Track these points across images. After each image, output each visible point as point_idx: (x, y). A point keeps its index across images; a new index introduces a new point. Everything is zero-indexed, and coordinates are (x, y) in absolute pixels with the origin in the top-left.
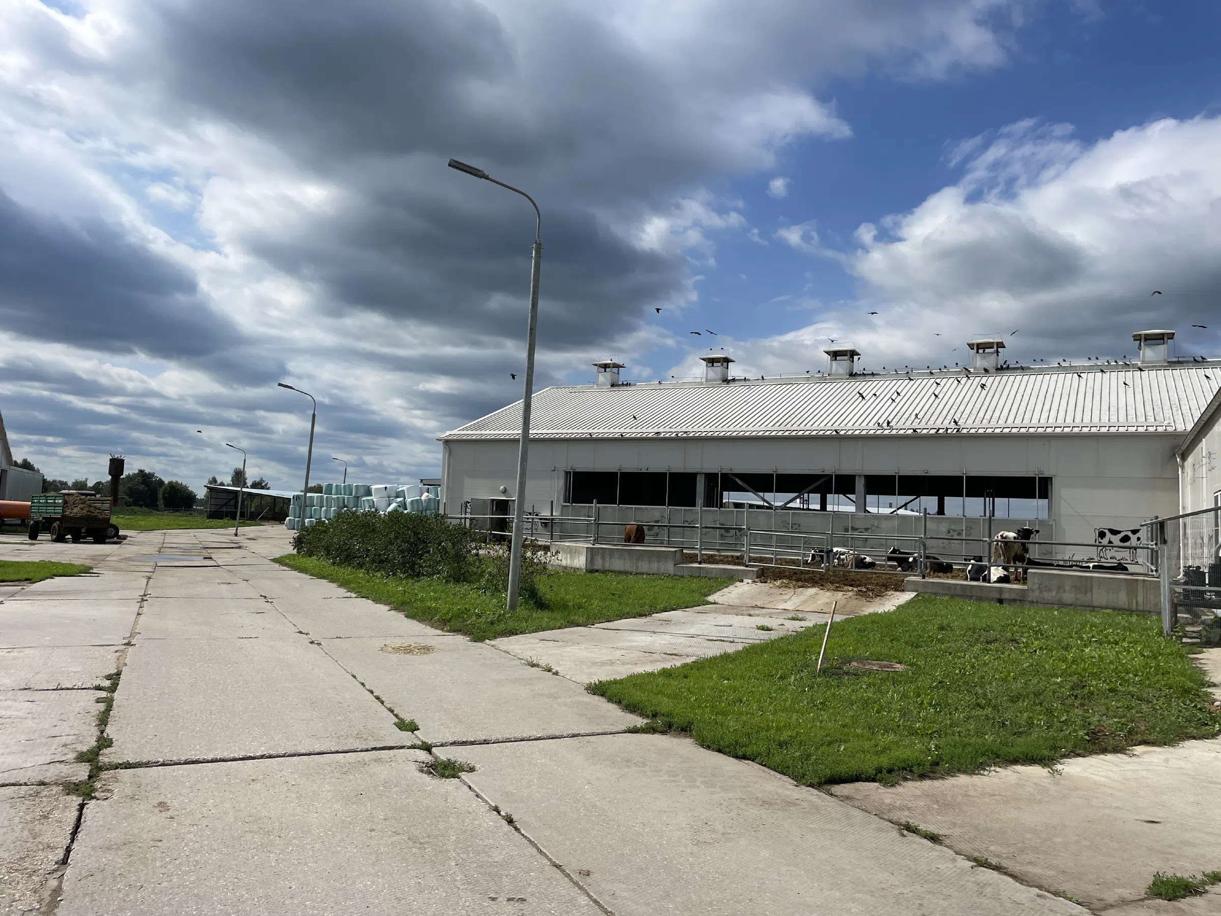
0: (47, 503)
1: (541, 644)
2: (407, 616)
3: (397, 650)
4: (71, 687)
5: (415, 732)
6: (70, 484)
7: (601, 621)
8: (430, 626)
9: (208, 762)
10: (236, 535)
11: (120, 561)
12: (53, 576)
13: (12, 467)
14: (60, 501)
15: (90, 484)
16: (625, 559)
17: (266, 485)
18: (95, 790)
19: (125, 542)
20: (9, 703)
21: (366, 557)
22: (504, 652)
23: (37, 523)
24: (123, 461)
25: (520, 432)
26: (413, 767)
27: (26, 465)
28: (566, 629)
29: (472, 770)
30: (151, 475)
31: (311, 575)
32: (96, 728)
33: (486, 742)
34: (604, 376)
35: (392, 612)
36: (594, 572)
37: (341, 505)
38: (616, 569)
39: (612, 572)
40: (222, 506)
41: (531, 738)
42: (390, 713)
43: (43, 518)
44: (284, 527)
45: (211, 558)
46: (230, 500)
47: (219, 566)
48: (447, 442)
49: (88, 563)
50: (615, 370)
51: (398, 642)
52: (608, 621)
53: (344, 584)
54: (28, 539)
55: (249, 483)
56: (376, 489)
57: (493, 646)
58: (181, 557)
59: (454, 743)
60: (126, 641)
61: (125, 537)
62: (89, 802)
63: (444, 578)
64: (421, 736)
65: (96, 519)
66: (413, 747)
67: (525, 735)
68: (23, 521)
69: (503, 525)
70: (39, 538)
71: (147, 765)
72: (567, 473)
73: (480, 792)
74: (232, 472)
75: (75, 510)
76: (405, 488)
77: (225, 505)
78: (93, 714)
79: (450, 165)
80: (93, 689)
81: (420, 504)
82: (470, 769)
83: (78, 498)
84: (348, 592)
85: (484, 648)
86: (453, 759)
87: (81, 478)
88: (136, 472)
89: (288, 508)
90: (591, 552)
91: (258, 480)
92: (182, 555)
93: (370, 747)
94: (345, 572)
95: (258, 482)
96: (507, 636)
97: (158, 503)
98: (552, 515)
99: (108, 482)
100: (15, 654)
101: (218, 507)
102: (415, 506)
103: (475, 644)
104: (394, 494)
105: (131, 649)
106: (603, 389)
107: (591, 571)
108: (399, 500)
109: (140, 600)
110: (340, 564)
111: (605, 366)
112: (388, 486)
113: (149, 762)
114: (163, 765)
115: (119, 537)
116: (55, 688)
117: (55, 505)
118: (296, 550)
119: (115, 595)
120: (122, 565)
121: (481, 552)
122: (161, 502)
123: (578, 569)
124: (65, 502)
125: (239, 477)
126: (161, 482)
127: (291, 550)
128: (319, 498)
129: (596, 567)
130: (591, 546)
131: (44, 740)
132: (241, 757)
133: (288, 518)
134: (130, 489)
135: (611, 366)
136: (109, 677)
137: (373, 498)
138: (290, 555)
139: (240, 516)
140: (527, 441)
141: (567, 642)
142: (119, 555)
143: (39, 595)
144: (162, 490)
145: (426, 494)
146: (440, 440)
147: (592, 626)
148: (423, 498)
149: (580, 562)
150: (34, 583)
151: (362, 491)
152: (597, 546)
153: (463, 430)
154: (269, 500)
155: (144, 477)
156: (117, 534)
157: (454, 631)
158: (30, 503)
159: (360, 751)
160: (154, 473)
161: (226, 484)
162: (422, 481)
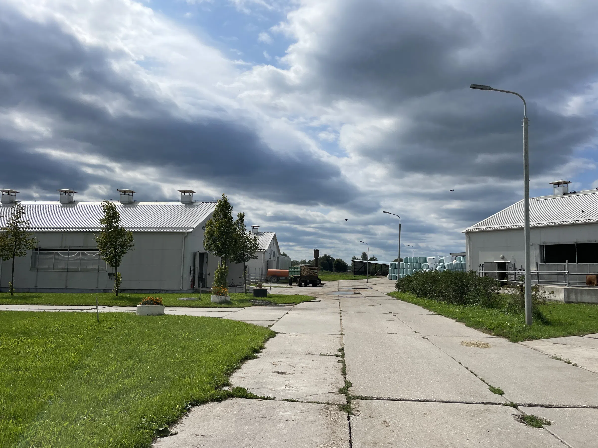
0: (295, 270)
1: (555, 346)
2: (466, 326)
3: (470, 344)
4: (326, 354)
5: (503, 395)
6: (300, 262)
7: (588, 333)
8: (482, 332)
9: (398, 400)
10: (367, 282)
11: (324, 294)
12: (303, 301)
13: (280, 256)
14: (299, 269)
15: (307, 261)
16: (592, 295)
17: (376, 259)
18: (352, 410)
19: (324, 286)
20: (303, 360)
21: (434, 294)
22: (534, 349)
23: (291, 278)
24: (319, 251)
25: (524, 224)
26: (512, 418)
27: (284, 255)
28: (567, 337)
29: (549, 424)
30: (329, 257)
31: (408, 302)
32: (342, 376)
33: (550, 406)
34: (558, 189)
35: (457, 323)
36: (571, 303)
37: (413, 268)
38: (586, 301)
39: (583, 303)
40: (359, 269)
41: (579, 406)
42: (483, 382)
43: (293, 276)
44: (387, 278)
45: (360, 293)
46: (363, 266)
47: (364, 297)
48: (468, 233)
49: (313, 295)
50: (565, 185)
51: (469, 340)
52: (593, 333)
53: (426, 307)
54: (288, 285)
55: (369, 259)
56: (429, 259)
57: (525, 345)
58: (347, 293)
59: (530, 405)
60: (340, 333)
61: (324, 284)
62: (351, 416)
63: (480, 305)
64: (508, 397)
65: (312, 276)
66: (506, 405)
67: (574, 404)
68: (286, 278)
69: (504, 276)
70: (292, 285)
71: (371, 398)
72: (541, 246)
73: (562, 440)
74: (362, 254)
75: (305, 273)
76: (444, 258)
77: (360, 269)
78: (339, 369)
79: (471, 87)
80: (334, 356)
81: (452, 266)
82: (548, 423)
83: (305, 268)
84: (430, 311)
85: (520, 346)
86: (535, 415)
87: (303, 259)
88: (324, 255)
89: (388, 269)
90: (568, 292)
91: (372, 257)
92: (348, 292)
93: (481, 402)
94: (425, 301)
95: (372, 258)
96: (531, 340)
97: (333, 269)
98: (538, 270)
99: (313, 260)
100: (298, 337)
101: (358, 270)
102: (450, 267)
103: (513, 343)
104: (438, 261)
105: (344, 336)
106: (558, 197)
107: (568, 302)
108: (441, 264)
109: (339, 313)
110: (421, 296)
111: (558, 184)
112: (435, 257)
113: (371, 397)
114: (378, 399)
115: (321, 284)
116: (319, 354)
117: (297, 271)
118: (397, 289)
119: (328, 310)
120: (325, 296)
121: (500, 292)
122: (334, 268)
123: (559, 301)
124: (301, 269)
125: (365, 256)
126: (333, 259)
127: (394, 289)
128: (402, 264)
129: (571, 300)
130: (566, 287)
131: (323, 381)
132: (414, 399)
133: (389, 274)
134: (321, 263)
135: (562, 183)
136: (339, 350)
137: (428, 263)
138: (394, 292)
139: (368, 274)
140: (529, 229)
141: (573, 346)
142: (323, 292)
143: (300, 310)
144: (334, 263)
145: (455, 261)
146: (464, 232)
147: (583, 336)
148: (453, 263)
149: (561, 297)
150: (297, 304)
151: (422, 260)
152: (571, 288)
153: (475, 226)
154: (378, 266)
155: (327, 258)
156: (320, 283)
157: (498, 336)
158: (288, 270)
159: (475, 404)
160: (330, 256)
161: (359, 259)
162: (451, 254)
